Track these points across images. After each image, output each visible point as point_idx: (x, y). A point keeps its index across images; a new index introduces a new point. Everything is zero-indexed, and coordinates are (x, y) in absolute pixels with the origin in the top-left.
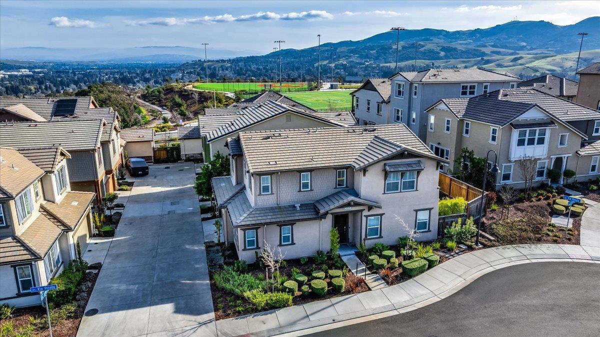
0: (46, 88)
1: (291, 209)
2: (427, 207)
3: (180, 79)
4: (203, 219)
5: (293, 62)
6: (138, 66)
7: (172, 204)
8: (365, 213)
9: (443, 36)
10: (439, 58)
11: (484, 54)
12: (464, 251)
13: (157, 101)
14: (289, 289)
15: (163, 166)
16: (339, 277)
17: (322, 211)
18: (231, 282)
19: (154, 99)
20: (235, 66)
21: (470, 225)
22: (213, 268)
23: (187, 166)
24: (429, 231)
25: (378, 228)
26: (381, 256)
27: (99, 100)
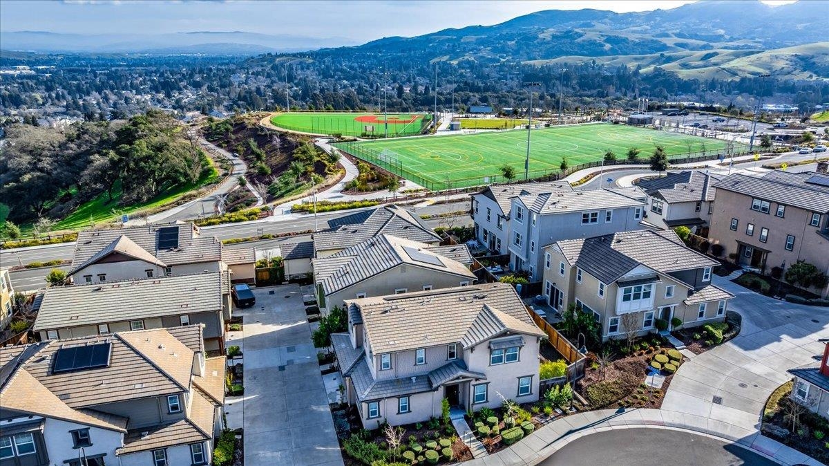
0: (58, 97)
1: (408, 382)
2: (529, 374)
3: (243, 83)
4: (324, 373)
5: (400, 57)
6: (183, 61)
7: (289, 350)
8: (473, 382)
9: (610, 20)
10: (604, 53)
11: (665, 47)
12: (558, 417)
13: (225, 142)
14: (408, 459)
15: (267, 290)
16: (448, 447)
17: (435, 386)
18: (360, 451)
19: (220, 139)
20: (320, 63)
21: (568, 389)
22: (342, 436)
23: (293, 290)
24: (531, 394)
25: (484, 395)
26: (486, 423)
27: (152, 146)
